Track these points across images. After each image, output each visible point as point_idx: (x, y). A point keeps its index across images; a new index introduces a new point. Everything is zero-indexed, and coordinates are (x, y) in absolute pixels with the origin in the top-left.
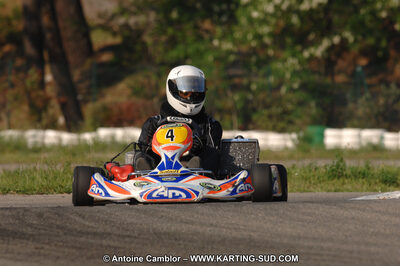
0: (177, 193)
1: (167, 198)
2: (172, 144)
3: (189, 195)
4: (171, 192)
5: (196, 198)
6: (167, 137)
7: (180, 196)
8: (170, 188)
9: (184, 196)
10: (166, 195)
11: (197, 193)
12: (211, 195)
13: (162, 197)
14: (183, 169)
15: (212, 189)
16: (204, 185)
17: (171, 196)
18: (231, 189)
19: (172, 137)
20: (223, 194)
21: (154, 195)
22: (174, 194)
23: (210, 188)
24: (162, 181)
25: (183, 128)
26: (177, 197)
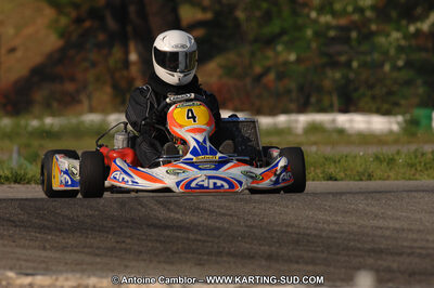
0: (219, 183)
1: (208, 188)
2: (196, 125)
3: (231, 185)
4: (212, 181)
5: (239, 189)
6: (188, 118)
7: (222, 186)
8: (210, 177)
9: (226, 186)
10: (206, 185)
11: (241, 183)
12: (255, 185)
13: (202, 187)
14: (219, 155)
15: (254, 178)
16: (246, 174)
17: (211, 186)
18: (274, 178)
19: (194, 118)
20: (266, 184)
21: (193, 185)
22: (215, 184)
23: (252, 177)
24: (200, 169)
25: (202, 107)
26: (219, 187)
